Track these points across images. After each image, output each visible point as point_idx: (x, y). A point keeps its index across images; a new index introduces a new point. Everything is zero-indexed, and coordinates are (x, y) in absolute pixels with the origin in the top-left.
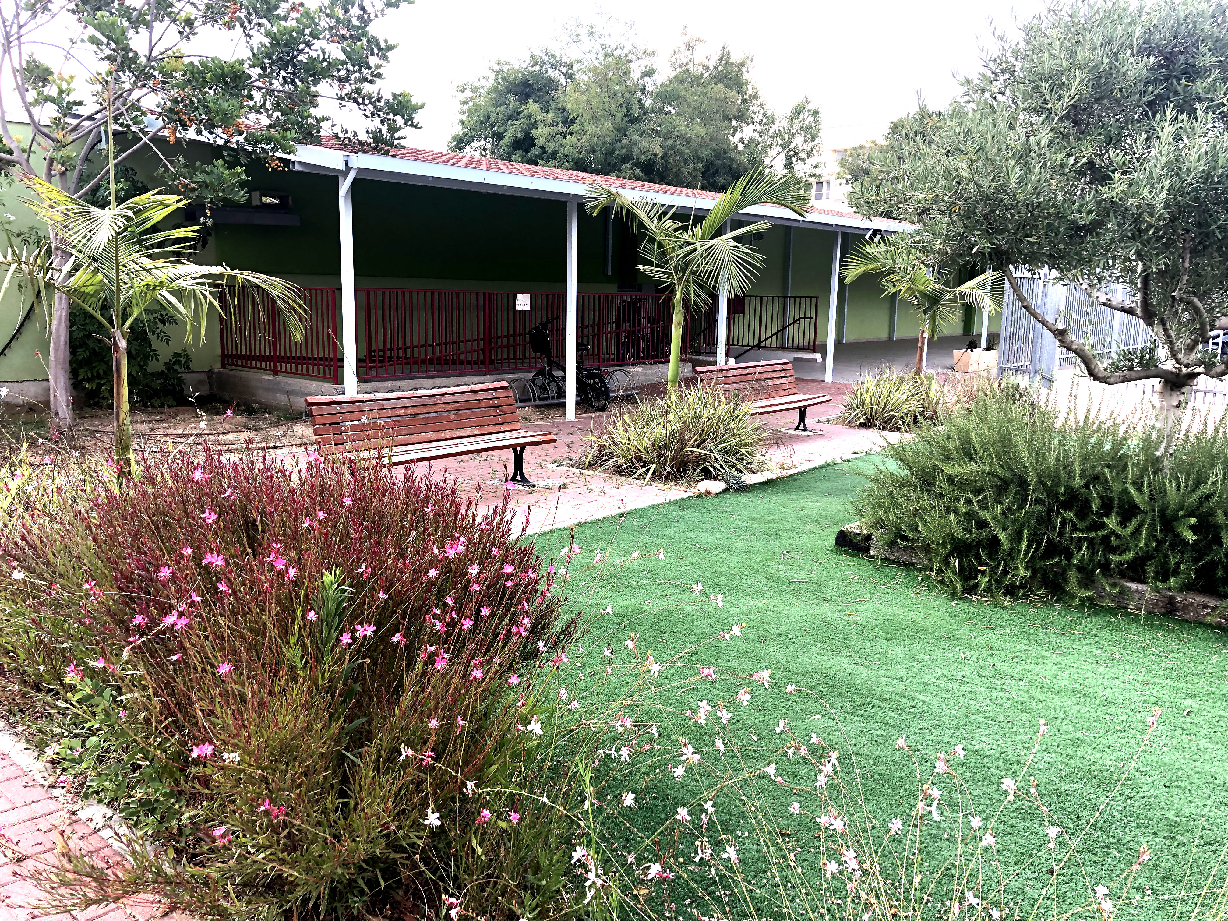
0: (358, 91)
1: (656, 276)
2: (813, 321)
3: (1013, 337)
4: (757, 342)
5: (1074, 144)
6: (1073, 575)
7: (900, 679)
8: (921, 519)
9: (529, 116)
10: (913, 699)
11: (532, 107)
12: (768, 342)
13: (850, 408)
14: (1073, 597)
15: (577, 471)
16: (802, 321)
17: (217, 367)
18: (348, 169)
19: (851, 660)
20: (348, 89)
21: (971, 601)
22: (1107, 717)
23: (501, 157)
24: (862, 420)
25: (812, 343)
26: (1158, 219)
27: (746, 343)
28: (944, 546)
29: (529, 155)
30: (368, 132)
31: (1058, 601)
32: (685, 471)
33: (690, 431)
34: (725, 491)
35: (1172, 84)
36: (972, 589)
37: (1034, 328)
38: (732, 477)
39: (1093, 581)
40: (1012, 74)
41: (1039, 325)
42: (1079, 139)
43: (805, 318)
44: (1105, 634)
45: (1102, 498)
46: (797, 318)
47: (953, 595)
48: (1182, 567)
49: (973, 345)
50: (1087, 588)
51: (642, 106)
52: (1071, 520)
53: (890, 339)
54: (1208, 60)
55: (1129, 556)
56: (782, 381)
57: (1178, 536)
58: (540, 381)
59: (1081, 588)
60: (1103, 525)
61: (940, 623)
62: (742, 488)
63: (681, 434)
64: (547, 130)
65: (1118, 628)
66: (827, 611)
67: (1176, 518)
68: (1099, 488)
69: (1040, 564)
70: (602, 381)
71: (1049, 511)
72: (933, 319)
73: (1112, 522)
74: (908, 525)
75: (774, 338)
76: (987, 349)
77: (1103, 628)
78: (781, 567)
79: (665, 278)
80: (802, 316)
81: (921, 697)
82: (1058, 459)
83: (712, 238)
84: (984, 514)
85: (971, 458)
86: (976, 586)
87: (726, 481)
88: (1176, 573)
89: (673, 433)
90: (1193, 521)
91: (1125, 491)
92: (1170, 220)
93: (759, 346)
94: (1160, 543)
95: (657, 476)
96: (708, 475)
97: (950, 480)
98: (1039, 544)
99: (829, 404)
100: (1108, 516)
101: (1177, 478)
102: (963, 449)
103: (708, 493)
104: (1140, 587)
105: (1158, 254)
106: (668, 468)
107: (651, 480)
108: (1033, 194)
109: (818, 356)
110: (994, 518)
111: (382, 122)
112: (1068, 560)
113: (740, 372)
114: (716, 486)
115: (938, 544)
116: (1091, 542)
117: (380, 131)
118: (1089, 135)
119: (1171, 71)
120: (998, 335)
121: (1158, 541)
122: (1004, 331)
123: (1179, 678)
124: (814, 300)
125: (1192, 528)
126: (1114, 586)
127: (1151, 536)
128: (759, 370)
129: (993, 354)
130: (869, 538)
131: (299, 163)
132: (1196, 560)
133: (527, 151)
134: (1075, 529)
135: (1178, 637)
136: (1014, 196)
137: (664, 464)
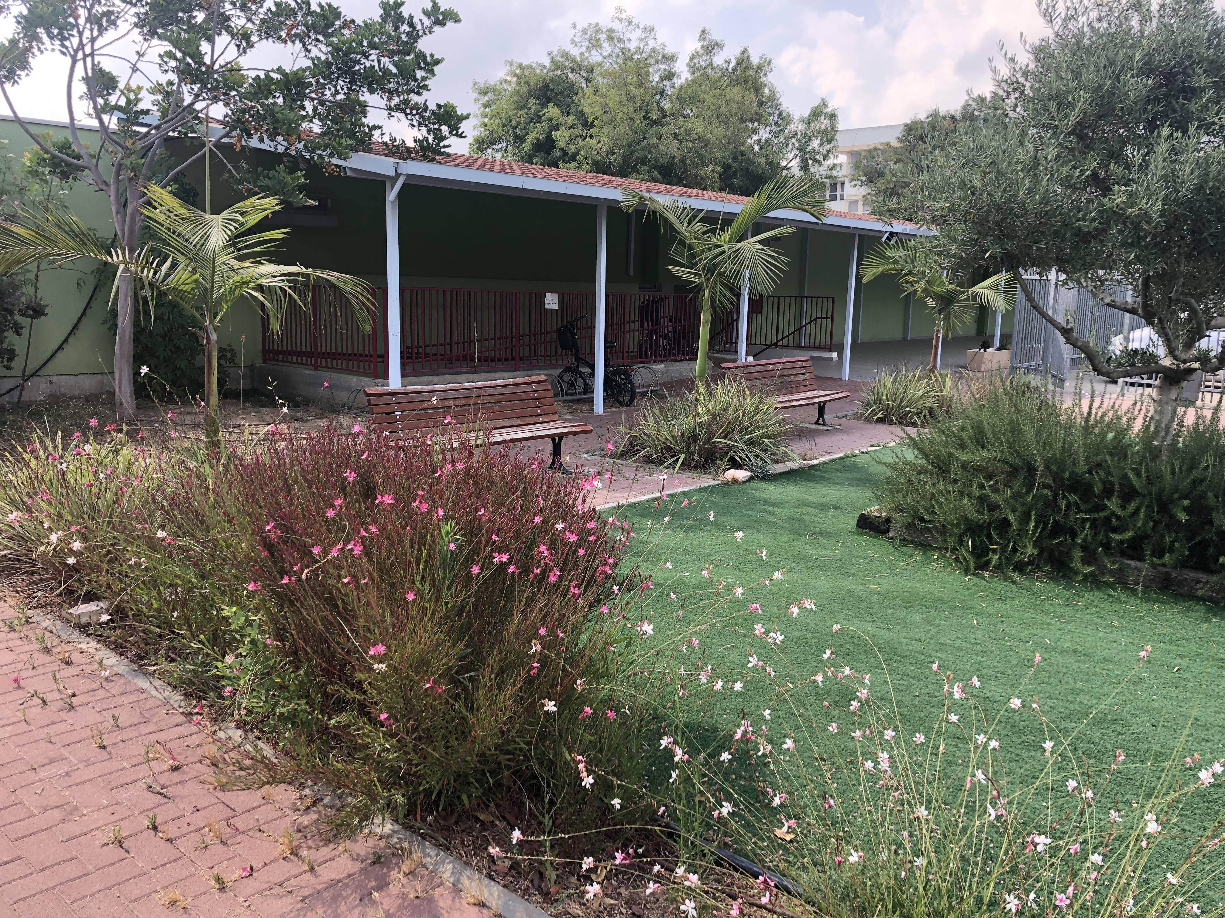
0: (406, 102)
1: (685, 277)
2: (829, 321)
3: (1026, 337)
4: (774, 341)
5: (1079, 158)
6: (1077, 554)
7: (919, 640)
8: (937, 501)
9: (550, 119)
10: (931, 656)
11: (553, 111)
12: (785, 340)
13: (867, 404)
14: (1077, 573)
15: (611, 460)
16: (819, 320)
17: (259, 362)
18: (398, 175)
19: (875, 625)
20: (396, 100)
21: (983, 578)
22: (1104, 672)
23: (522, 160)
24: (879, 416)
25: (828, 342)
26: (1155, 228)
27: (763, 342)
28: (958, 526)
29: (550, 157)
30: (415, 141)
31: (1064, 577)
32: (713, 461)
33: (717, 423)
34: (751, 479)
35: (1170, 103)
36: (983, 566)
37: (1046, 328)
38: (757, 467)
39: (1096, 559)
40: (1022, 93)
41: (1050, 326)
42: (1084, 153)
43: (821, 318)
44: (1106, 605)
45: (1104, 483)
46: (814, 317)
47: (966, 572)
48: (1176, 544)
49: (986, 345)
50: (1089, 564)
51: (660, 109)
52: (1076, 503)
53: (905, 339)
54: (1202, 81)
55: (1129, 534)
56: (802, 377)
57: (1172, 517)
58: (567, 377)
59: (1084, 564)
60: (1105, 507)
61: (955, 595)
62: (767, 477)
63: (709, 425)
64: (567, 134)
65: (1119, 600)
66: (850, 584)
67: (1171, 501)
68: (1101, 473)
69: (1046, 543)
70: (628, 377)
71: (1056, 495)
72: (947, 319)
73: (1113, 504)
74: (924, 507)
75: (791, 337)
76: (1000, 349)
77: (1104, 600)
78: (807, 546)
79: (694, 279)
80: (819, 315)
81: (938, 655)
82: (1063, 448)
83: (739, 241)
84: (994, 497)
85: (983, 447)
86: (988, 563)
87: (751, 470)
88: (1171, 550)
89: (701, 425)
90: (1186, 502)
91: (1125, 477)
92: (1167, 228)
93: (776, 345)
94: (1156, 523)
95: (687, 466)
96: (735, 464)
97: (964, 466)
98: (1046, 524)
99: (847, 400)
100: (1109, 499)
101: (1173, 465)
102: (976, 439)
103: (735, 481)
104: (1139, 564)
105: (1155, 259)
106: (696, 458)
107: (682, 468)
108: (1041, 203)
109: (835, 355)
110: (1005, 500)
111: (429, 132)
112: (1073, 540)
113: (762, 368)
114: (741, 474)
115: (953, 525)
116: (1094, 524)
117: (427, 139)
118: (1093, 150)
119: (1170, 90)
120: (1011, 336)
121: (1154, 521)
122: (1017, 331)
123: (1171, 642)
124: (830, 300)
125: (1186, 509)
126: (1113, 563)
127: (1148, 517)
128: (780, 367)
129: (1005, 354)
130: (888, 521)
131: (351, 168)
132: (1190, 539)
133: (548, 153)
134: (1079, 511)
135: (1172, 608)
136: (1024, 205)
137: (692, 454)
